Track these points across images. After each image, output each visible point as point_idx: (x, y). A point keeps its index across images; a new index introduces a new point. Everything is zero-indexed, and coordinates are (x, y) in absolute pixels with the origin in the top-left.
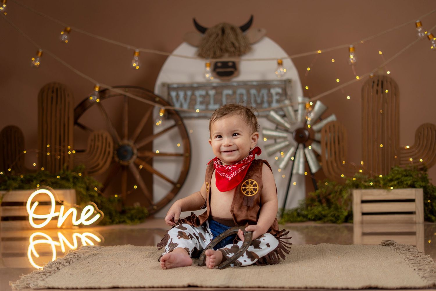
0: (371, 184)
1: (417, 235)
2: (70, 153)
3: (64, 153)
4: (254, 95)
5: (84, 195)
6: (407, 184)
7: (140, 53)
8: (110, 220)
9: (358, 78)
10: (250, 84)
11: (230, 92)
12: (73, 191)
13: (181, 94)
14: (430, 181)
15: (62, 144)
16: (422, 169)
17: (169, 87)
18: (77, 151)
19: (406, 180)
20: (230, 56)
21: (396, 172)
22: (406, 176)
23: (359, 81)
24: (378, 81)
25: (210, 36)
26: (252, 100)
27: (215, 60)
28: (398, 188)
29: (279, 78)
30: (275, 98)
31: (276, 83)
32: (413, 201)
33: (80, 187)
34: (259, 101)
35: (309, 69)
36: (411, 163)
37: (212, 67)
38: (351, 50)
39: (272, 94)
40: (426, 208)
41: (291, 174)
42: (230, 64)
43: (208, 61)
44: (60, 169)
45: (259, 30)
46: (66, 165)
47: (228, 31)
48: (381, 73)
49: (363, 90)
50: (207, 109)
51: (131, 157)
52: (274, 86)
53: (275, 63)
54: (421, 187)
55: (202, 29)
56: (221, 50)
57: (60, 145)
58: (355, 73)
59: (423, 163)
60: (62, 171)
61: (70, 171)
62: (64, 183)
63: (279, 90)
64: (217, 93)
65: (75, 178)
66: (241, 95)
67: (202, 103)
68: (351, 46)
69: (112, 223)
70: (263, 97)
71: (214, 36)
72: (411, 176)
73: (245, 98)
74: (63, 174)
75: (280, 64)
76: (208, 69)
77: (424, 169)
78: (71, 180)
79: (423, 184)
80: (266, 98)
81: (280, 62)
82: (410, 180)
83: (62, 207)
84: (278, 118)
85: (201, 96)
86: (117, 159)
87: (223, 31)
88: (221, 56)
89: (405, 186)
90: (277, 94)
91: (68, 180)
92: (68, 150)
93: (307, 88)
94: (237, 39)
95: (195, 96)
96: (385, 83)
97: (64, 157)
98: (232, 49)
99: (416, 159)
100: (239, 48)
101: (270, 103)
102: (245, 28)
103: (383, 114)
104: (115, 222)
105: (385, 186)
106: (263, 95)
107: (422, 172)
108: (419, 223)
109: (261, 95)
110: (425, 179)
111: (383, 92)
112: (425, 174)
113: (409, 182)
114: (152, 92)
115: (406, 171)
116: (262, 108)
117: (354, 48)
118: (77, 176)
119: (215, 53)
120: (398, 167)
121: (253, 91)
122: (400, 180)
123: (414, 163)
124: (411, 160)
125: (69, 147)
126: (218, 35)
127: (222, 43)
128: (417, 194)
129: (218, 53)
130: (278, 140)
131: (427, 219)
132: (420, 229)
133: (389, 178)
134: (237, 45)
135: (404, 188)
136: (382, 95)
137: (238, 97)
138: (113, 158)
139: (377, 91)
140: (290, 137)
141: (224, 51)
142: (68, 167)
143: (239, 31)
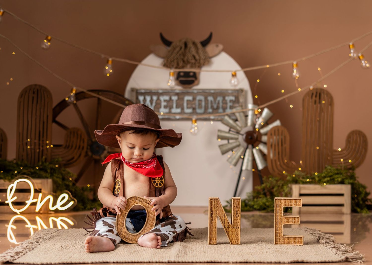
0: (308, 180)
1: (345, 224)
2: (48, 147)
3: (43, 147)
4: (211, 101)
5: (60, 184)
6: (338, 181)
7: (113, 61)
8: (83, 207)
9: (299, 90)
10: (207, 91)
11: (190, 98)
12: (50, 181)
13: (148, 98)
14: (357, 179)
15: (41, 139)
16: (350, 169)
17: (137, 92)
18: (54, 146)
19: (337, 178)
20: (192, 67)
21: (329, 171)
22: (337, 174)
23: (301, 92)
24: (317, 93)
25: (174, 49)
26: (210, 106)
27: (178, 70)
28: (330, 184)
29: (233, 88)
30: (229, 104)
31: (230, 92)
32: (342, 195)
33: (57, 177)
34: (215, 106)
35: (258, 81)
36: (341, 163)
37: (176, 76)
38: (295, 66)
39: (226, 101)
40: (353, 202)
41: (241, 171)
42: (191, 74)
43: (172, 71)
44: (39, 161)
45: (217, 46)
46: (44, 157)
47: (190, 45)
48: (319, 86)
49: (304, 100)
50: (170, 112)
51: (103, 152)
52: (229, 95)
53: (230, 74)
54: (349, 183)
55: (167, 43)
56: (184, 61)
57: (39, 140)
58: (297, 85)
59: (351, 164)
60: (40, 163)
61: (47, 163)
62: (42, 173)
63: (233, 98)
64: (179, 99)
65: (52, 169)
66: (200, 101)
67: (165, 107)
68: (295, 63)
69: (84, 209)
70: (219, 103)
71: (178, 49)
72: (341, 174)
73: (203, 104)
74: (41, 165)
75: (234, 75)
76: (172, 78)
77: (352, 168)
78: (49, 171)
79: (351, 181)
80: (221, 104)
81: (234, 73)
82: (340, 177)
83: (40, 195)
84: (231, 122)
85: (165, 101)
86: (90, 154)
87: (186, 45)
88: (183, 67)
89: (336, 182)
90: (231, 101)
91: (46, 171)
92: (47, 145)
93: (256, 97)
94: (197, 53)
95: (160, 100)
96: (322, 95)
97: (43, 150)
98: (193, 61)
99: (346, 160)
100: (200, 60)
101: (224, 109)
102: (205, 43)
103: (319, 121)
104: (87, 209)
105: (320, 182)
106: (219, 101)
107: (351, 171)
108: (347, 214)
109: (217, 102)
110: (352, 177)
111: (320, 102)
112: (353, 173)
113: (340, 180)
114: (123, 96)
115: (337, 169)
116: (217, 113)
117: (297, 65)
118: (54, 167)
119: (178, 64)
120: (331, 166)
121: (210, 98)
122: (332, 178)
123: (344, 163)
124: (342, 160)
125: (48, 142)
126: (181, 48)
127: (184, 55)
128: (346, 189)
129: (181, 64)
130: (231, 141)
131: (354, 211)
132: (347, 219)
133: (323, 175)
134: (197, 57)
135: (335, 184)
136: (319, 105)
137: (197, 103)
138: (87, 152)
139: (315, 101)
140: (241, 138)
141: (186, 63)
142: (46, 159)
143: (199, 46)
